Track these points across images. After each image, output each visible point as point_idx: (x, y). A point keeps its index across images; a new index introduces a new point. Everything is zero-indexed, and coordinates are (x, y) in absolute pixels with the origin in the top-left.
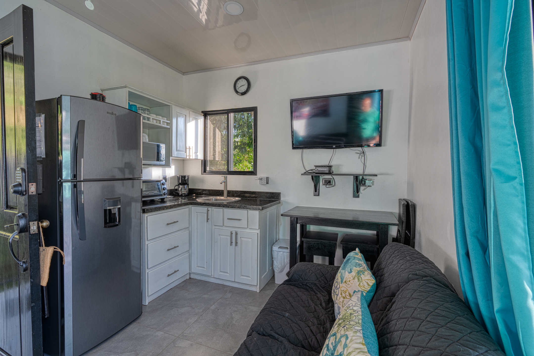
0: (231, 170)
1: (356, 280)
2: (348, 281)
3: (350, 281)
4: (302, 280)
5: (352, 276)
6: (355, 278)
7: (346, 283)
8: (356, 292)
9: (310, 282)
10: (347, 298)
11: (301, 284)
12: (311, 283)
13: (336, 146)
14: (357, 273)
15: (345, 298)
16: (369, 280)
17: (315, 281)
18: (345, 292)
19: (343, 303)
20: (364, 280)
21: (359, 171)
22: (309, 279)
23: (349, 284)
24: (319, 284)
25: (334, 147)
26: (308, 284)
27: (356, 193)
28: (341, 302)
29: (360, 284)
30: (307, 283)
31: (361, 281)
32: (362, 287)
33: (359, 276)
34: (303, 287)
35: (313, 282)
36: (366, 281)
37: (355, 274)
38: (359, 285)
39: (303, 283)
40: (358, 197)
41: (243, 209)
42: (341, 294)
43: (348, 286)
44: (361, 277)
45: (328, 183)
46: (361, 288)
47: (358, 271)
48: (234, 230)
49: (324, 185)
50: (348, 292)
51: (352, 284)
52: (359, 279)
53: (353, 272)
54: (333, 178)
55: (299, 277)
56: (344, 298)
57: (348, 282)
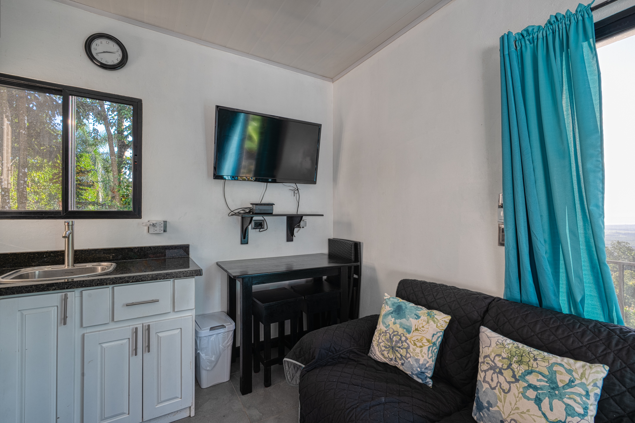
0: (73, 210)
1: (431, 322)
2: (420, 328)
3: (423, 326)
4: (332, 354)
5: (423, 321)
6: (429, 321)
7: (418, 331)
8: (435, 335)
9: (344, 352)
10: (425, 346)
11: (331, 360)
12: (346, 352)
13: (272, 180)
14: (428, 316)
15: (423, 347)
16: (446, 318)
17: (350, 347)
18: (420, 341)
19: (423, 353)
20: (440, 320)
21: (292, 210)
22: (341, 348)
23: (423, 330)
24: (355, 348)
25: (270, 180)
26: (343, 356)
27: (290, 237)
28: (419, 353)
29: (437, 325)
30: (340, 354)
31: (437, 321)
32: (440, 327)
33: (433, 318)
34: (334, 362)
35: (349, 349)
36: (443, 319)
37: (426, 318)
38: (437, 327)
39: (334, 356)
40: (292, 240)
41: (164, 279)
42: (415, 344)
43: (423, 333)
44: (435, 318)
45: (259, 225)
46: (439, 329)
47: (427, 313)
48: (138, 324)
49: (254, 229)
50: (425, 338)
51: (428, 328)
52: (434, 321)
53: (422, 316)
54: (265, 219)
55: (327, 351)
56: (421, 347)
57: (422, 328)
